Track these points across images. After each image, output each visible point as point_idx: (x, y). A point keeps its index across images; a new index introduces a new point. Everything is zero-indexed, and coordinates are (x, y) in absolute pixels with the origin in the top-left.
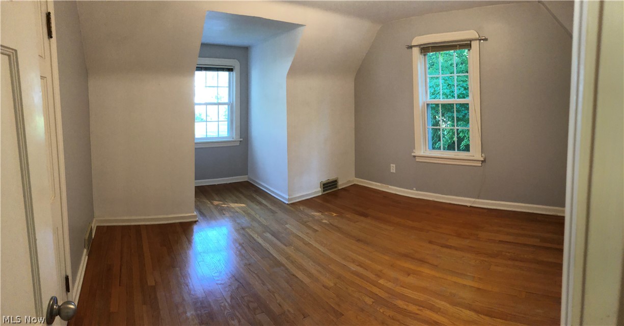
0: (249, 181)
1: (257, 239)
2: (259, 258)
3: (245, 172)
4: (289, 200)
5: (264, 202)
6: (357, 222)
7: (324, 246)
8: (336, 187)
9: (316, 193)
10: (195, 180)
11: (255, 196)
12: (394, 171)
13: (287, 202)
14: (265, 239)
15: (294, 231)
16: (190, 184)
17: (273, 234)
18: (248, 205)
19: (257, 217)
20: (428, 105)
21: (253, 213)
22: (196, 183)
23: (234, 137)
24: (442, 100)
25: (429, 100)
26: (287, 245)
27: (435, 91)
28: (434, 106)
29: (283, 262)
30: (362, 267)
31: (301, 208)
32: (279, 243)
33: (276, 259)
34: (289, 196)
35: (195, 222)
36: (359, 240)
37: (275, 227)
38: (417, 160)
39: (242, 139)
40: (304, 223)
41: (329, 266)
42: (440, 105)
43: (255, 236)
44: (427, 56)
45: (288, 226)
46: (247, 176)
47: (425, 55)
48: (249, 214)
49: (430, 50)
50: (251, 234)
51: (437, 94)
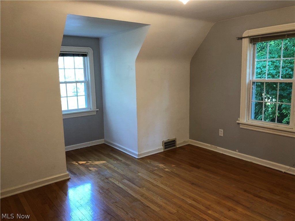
0: (105, 143)
1: (118, 184)
2: (121, 197)
3: (101, 136)
4: (139, 155)
5: (120, 158)
6: (192, 171)
7: (168, 187)
8: (175, 146)
9: (159, 149)
10: (65, 146)
11: (111, 154)
12: (222, 135)
13: (137, 157)
14: (124, 184)
15: (145, 177)
16: (62, 150)
17: (129, 180)
18: (108, 162)
19: (116, 169)
20: (253, 83)
21: (112, 167)
22: (66, 149)
23: (92, 108)
24: (266, 79)
25: (255, 79)
26: (141, 187)
27: (262, 71)
28: (259, 84)
29: (139, 198)
30: (195, 201)
31: (149, 161)
32: (134, 186)
33: (133, 196)
34: (138, 152)
35: (68, 180)
36: (193, 184)
37: (130, 175)
38: (241, 127)
39: (98, 110)
40: (152, 172)
41: (172, 199)
42: (265, 83)
43: (117, 183)
44: (256, 45)
45: (139, 174)
46: (103, 139)
47: (254, 44)
48: (110, 168)
49: (260, 41)
50: (113, 181)
51: (263, 74)
